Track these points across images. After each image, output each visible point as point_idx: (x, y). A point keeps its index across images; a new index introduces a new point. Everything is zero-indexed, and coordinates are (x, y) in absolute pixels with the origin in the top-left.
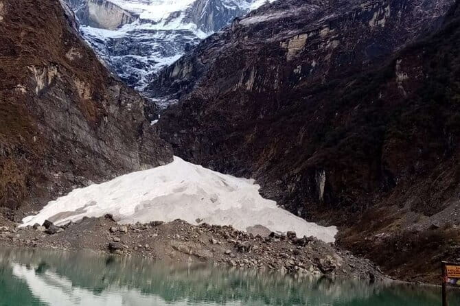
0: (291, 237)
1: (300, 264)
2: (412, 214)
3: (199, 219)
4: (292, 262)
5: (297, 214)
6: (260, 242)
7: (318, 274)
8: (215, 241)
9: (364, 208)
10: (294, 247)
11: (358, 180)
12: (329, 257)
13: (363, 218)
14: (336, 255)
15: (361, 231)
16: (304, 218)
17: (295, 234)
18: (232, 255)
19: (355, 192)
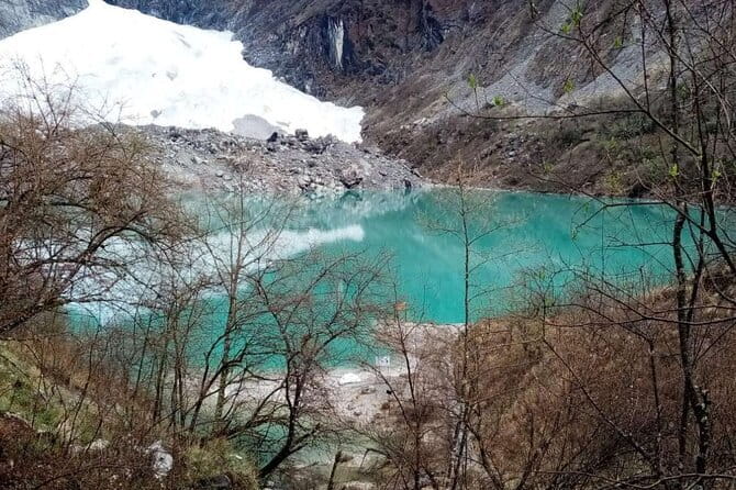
0: (301, 137)
1: (318, 180)
2: (463, 83)
3: (155, 112)
4: (307, 178)
5: (304, 90)
6: (261, 154)
7: (342, 189)
8: (198, 159)
9: (400, 77)
10: (308, 155)
11: (391, 34)
12: (355, 166)
13: (399, 93)
14: (362, 162)
15: (397, 113)
16: (315, 95)
17: (306, 133)
18: (227, 177)
19: (387, 53)
